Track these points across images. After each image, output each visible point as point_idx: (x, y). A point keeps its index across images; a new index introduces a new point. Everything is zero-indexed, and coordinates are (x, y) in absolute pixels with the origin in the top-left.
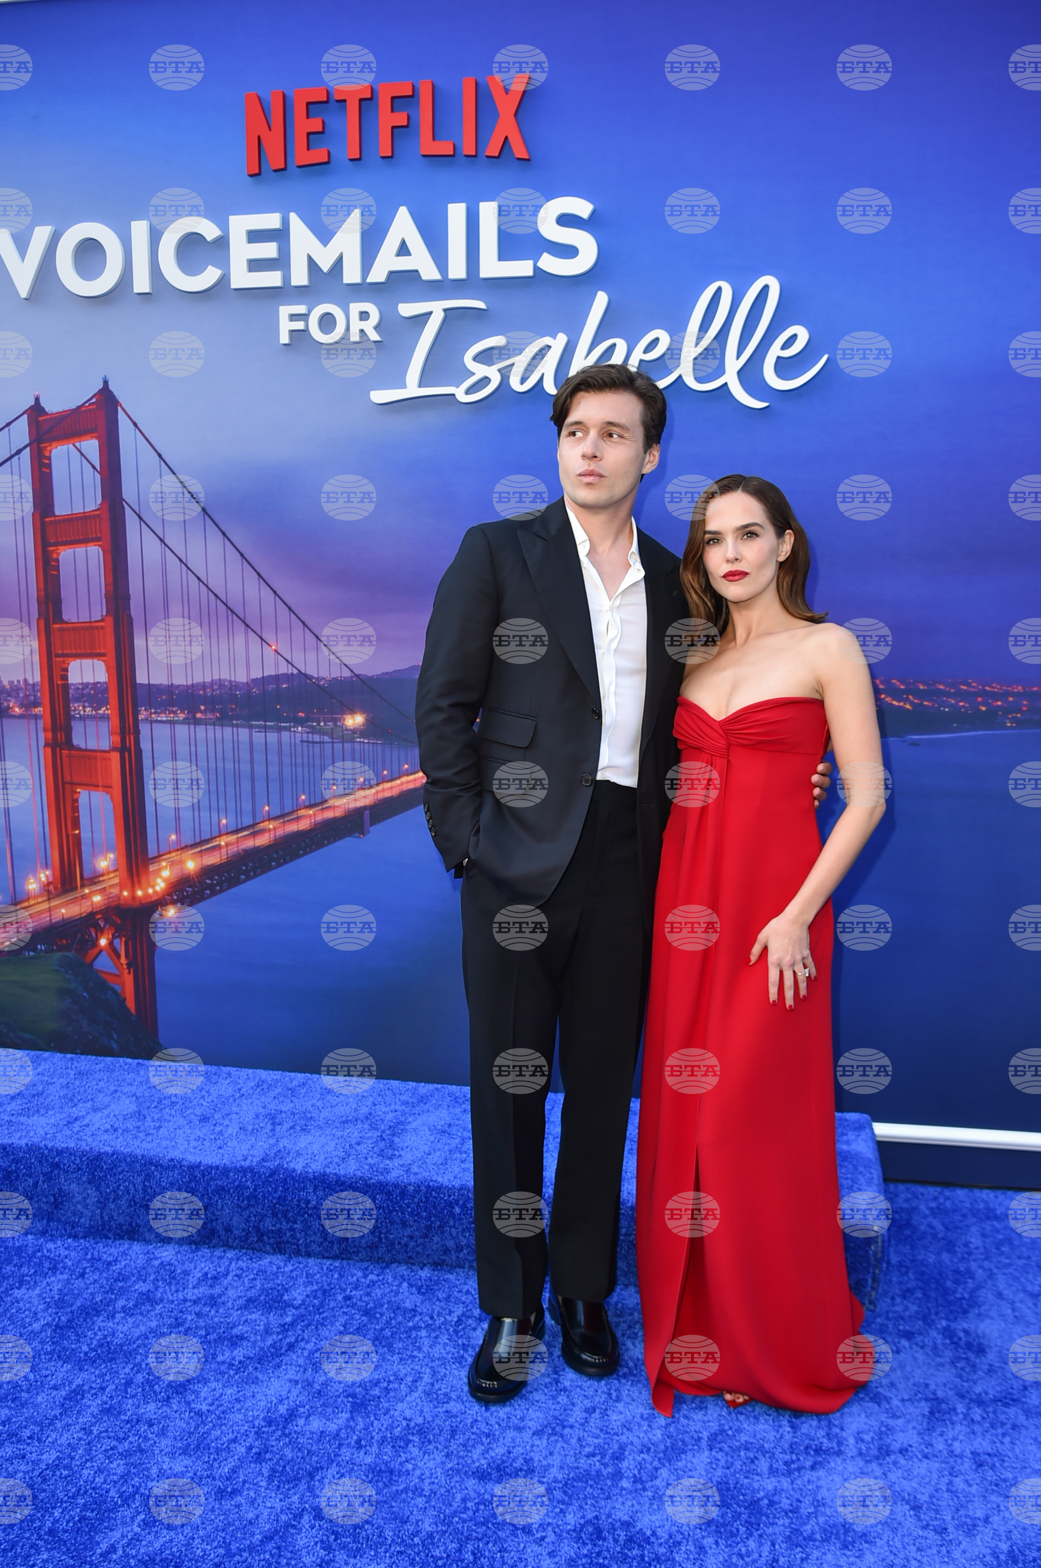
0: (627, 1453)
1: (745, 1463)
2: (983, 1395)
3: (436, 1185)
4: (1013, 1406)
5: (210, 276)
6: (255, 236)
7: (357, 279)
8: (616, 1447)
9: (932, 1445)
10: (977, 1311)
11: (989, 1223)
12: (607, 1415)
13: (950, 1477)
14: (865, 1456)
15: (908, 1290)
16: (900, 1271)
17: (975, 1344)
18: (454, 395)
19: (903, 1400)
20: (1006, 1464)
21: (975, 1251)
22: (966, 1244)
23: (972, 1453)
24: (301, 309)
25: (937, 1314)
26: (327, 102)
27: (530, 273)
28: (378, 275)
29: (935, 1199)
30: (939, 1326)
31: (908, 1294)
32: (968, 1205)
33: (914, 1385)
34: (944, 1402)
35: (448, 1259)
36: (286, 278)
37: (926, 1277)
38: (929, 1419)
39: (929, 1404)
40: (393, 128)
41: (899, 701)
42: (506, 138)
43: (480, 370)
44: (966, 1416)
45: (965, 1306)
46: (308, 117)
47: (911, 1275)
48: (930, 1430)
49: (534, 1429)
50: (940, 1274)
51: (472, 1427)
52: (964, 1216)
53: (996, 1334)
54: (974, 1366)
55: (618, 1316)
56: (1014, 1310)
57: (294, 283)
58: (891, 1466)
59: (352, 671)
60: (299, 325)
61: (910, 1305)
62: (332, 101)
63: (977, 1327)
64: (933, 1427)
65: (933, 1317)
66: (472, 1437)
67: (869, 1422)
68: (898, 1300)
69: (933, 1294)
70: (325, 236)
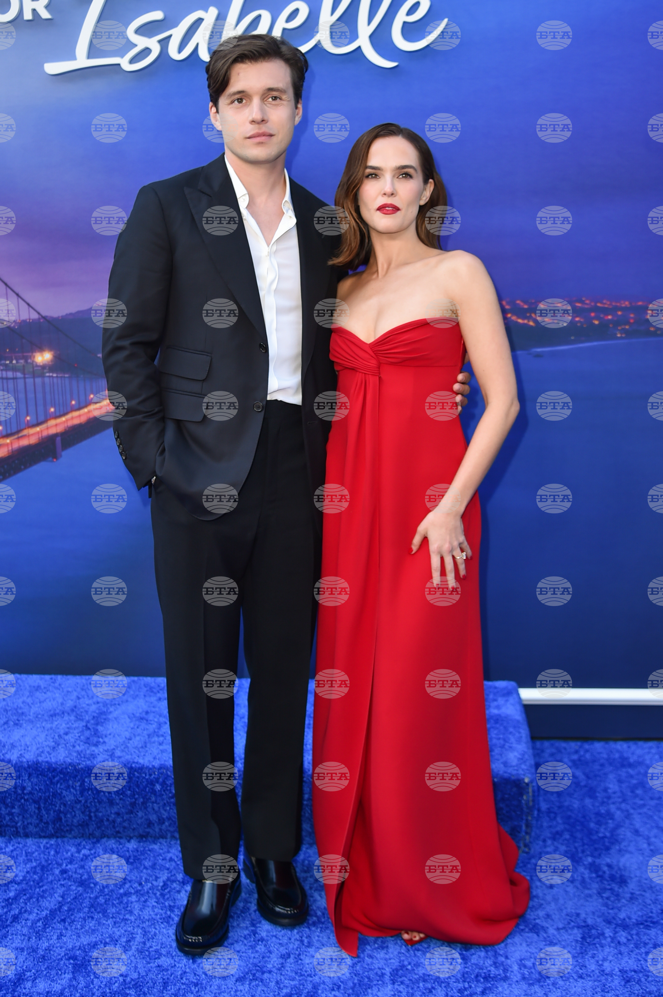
0: (320, 991)
1: (424, 993)
2: (627, 920)
3: (137, 766)
4: (652, 927)
8: (310, 986)
9: (586, 967)
10: (617, 847)
11: (624, 770)
12: (301, 960)
13: (603, 993)
14: (529, 980)
15: (557, 833)
16: (549, 817)
17: (618, 876)
18: (119, 65)
19: (558, 929)
20: (650, 979)
21: (613, 795)
22: (606, 790)
23: (620, 971)
25: (583, 852)
29: (576, 752)
30: (585, 863)
31: (558, 836)
32: (605, 756)
33: (567, 915)
34: (594, 928)
35: (151, 831)
37: (572, 820)
38: (582, 944)
39: (581, 931)
41: (523, 319)
43: (141, 42)
44: (613, 939)
45: (607, 844)
47: (559, 820)
48: (582, 953)
49: (237, 976)
50: (584, 817)
51: (182, 978)
52: (602, 765)
53: (635, 866)
54: (618, 895)
55: (305, 872)
56: (649, 844)
58: (551, 987)
59: (39, 313)
61: (559, 846)
63: (618, 861)
64: (586, 951)
65: (580, 855)
66: (182, 987)
67: (530, 950)
68: (549, 842)
69: (579, 835)
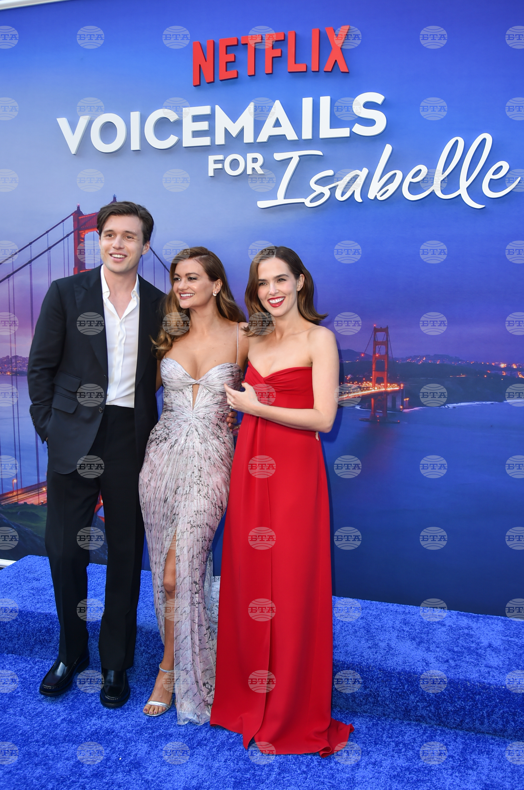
5: (172, 140)
6: (196, 118)
7: (252, 141)
18: (304, 203)
24: (221, 157)
26: (237, 45)
27: (348, 135)
28: (263, 137)
36: (213, 141)
40: (273, 58)
42: (336, 61)
43: (319, 189)
46: (226, 54)
57: (217, 143)
60: (219, 166)
62: (240, 44)
70: (234, 117)
